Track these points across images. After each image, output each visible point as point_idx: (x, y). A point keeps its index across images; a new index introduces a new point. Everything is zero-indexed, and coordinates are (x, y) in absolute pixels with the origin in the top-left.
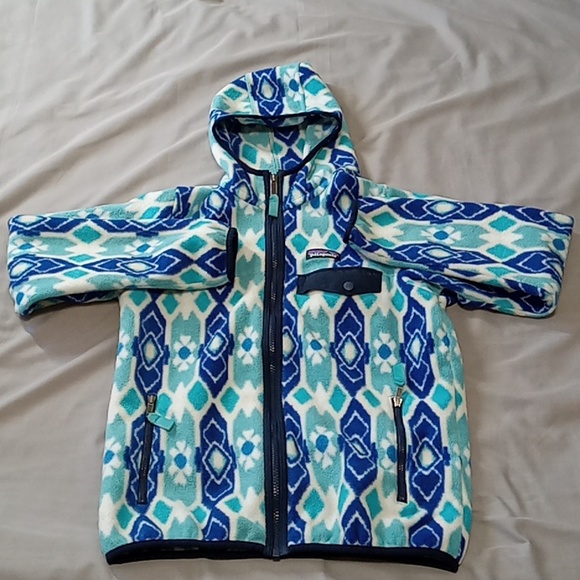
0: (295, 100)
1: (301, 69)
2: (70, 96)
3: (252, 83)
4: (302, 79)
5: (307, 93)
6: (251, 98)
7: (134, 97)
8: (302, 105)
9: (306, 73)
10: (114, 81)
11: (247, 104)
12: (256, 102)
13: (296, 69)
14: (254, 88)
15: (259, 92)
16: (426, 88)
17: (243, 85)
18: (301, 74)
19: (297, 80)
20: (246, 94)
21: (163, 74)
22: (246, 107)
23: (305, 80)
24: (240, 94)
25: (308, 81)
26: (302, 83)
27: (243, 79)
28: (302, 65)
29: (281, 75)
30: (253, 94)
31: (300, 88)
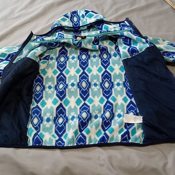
0: (84, 21)
1: (86, 11)
2: (12, 12)
3: (71, 16)
4: (86, 14)
5: (87, 18)
6: (70, 21)
7: (32, 12)
8: (86, 22)
9: (87, 12)
10: (26, 7)
11: (69, 23)
12: (72, 23)
13: (84, 11)
14: (71, 18)
15: (73, 19)
16: (125, 6)
17: (68, 17)
18: (85, 12)
19: (84, 14)
20: (68, 20)
21: (41, 5)
22: (69, 24)
23: (87, 14)
24: (66, 20)
25: (88, 14)
26: (86, 15)
27: (67, 15)
28: (86, 10)
29: (79, 13)
30: (71, 20)
31: (85, 16)
